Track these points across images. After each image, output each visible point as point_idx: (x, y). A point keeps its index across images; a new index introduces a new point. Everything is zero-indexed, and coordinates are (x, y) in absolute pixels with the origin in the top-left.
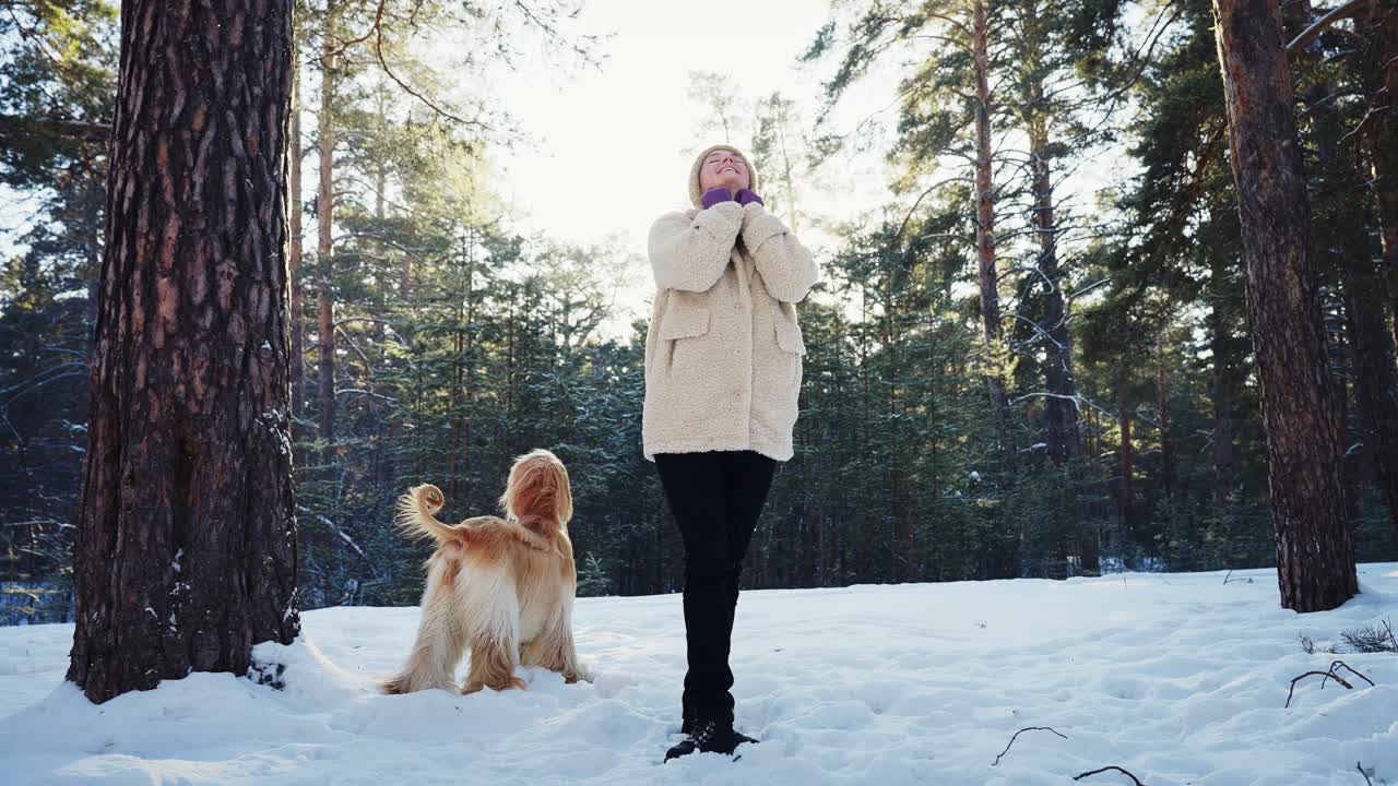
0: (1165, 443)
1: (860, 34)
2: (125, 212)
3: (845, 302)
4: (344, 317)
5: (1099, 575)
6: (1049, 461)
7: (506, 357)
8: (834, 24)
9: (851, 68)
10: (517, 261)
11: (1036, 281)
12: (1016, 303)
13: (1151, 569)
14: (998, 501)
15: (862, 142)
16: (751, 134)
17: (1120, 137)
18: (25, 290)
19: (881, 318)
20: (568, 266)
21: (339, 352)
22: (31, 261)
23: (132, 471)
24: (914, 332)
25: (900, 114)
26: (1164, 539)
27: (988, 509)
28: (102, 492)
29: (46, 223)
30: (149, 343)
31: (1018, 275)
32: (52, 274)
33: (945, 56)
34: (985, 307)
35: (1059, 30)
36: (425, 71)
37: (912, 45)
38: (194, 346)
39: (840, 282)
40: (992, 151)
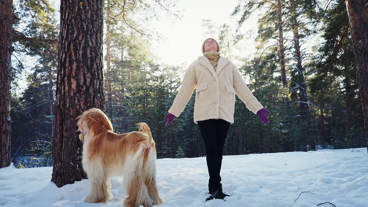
0: (332, 114)
1: (247, 7)
2: (63, 62)
3: (245, 79)
4: (114, 87)
5: (316, 150)
6: (301, 120)
7: (155, 96)
8: (240, 5)
9: (245, 17)
10: (158, 71)
11: (296, 72)
12: (291, 78)
13: (330, 148)
14: (288, 131)
15: (248, 36)
16: (218, 35)
17: (318, 32)
18: (33, 82)
19: (255, 83)
20: (171, 71)
21: (113, 95)
22: (35, 74)
23: (66, 128)
24: (263, 86)
25: (258, 28)
26: (333, 140)
27: (285, 133)
28: (59, 134)
29: (38, 65)
30: (70, 95)
31: (291, 70)
32: (40, 78)
33: (270, 12)
34: (283, 79)
35: (301, 4)
36: (133, 22)
37: (261, 10)
38: (81, 96)
39: (243, 73)
40: (283, 37)
